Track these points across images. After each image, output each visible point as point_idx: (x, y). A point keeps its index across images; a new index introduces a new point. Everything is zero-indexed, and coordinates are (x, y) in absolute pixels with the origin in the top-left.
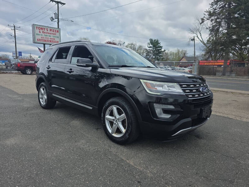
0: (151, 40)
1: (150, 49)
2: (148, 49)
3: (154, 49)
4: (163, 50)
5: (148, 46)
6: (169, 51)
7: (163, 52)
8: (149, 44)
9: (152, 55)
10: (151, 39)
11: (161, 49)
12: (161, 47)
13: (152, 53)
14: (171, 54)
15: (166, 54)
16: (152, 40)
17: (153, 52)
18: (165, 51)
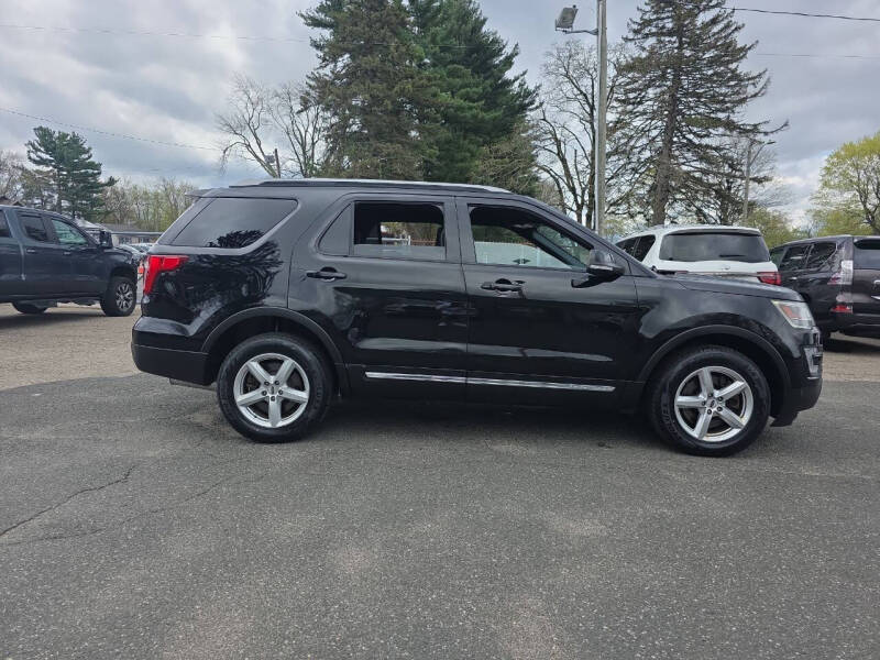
0: (44, 133)
1: (45, 169)
2: (31, 166)
3: (62, 170)
4: (102, 179)
5: (33, 155)
6: (131, 185)
7: (103, 185)
8: (37, 150)
9: (56, 196)
10: (41, 128)
11: (94, 175)
12: (96, 166)
13: (55, 187)
14: (136, 198)
15: (119, 195)
16: (51, 135)
17: (59, 185)
18: (112, 182)
